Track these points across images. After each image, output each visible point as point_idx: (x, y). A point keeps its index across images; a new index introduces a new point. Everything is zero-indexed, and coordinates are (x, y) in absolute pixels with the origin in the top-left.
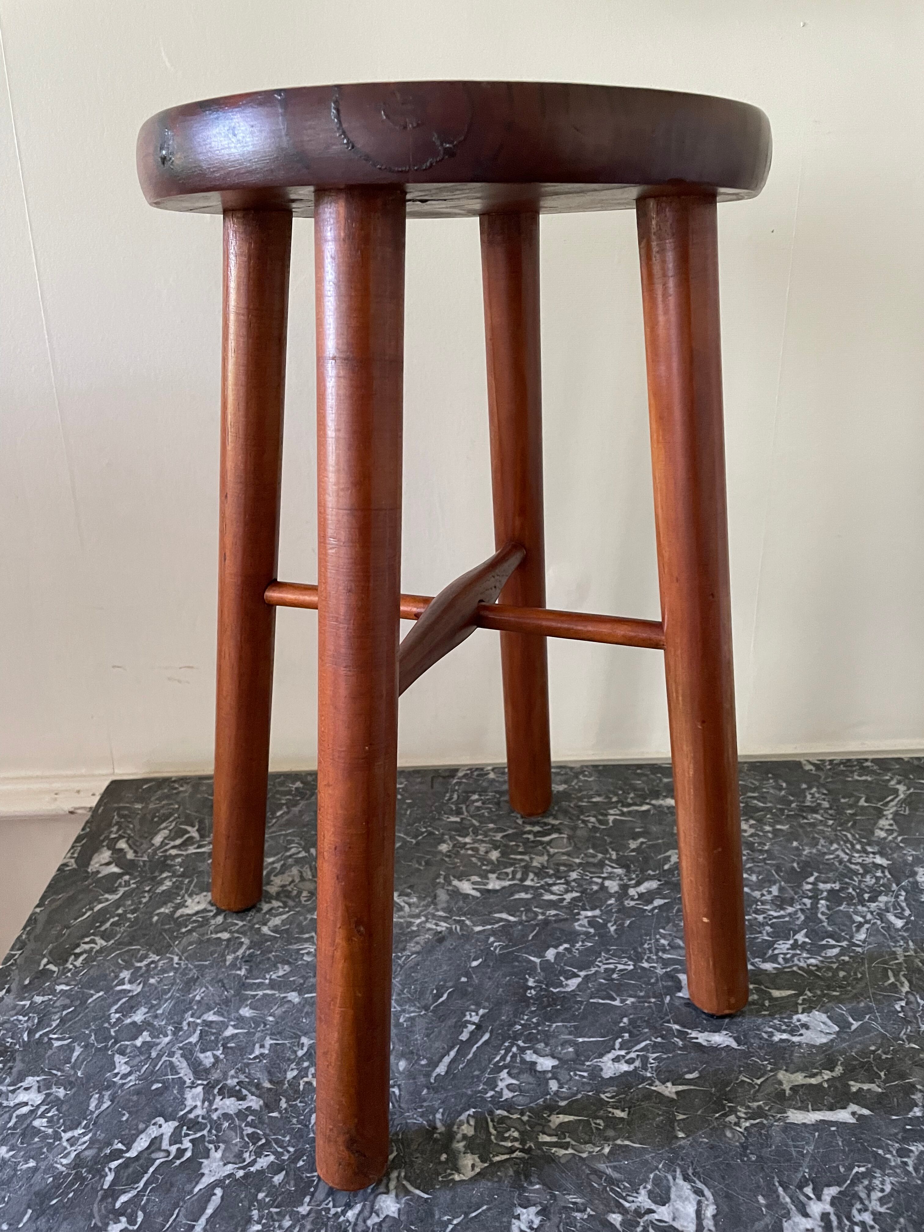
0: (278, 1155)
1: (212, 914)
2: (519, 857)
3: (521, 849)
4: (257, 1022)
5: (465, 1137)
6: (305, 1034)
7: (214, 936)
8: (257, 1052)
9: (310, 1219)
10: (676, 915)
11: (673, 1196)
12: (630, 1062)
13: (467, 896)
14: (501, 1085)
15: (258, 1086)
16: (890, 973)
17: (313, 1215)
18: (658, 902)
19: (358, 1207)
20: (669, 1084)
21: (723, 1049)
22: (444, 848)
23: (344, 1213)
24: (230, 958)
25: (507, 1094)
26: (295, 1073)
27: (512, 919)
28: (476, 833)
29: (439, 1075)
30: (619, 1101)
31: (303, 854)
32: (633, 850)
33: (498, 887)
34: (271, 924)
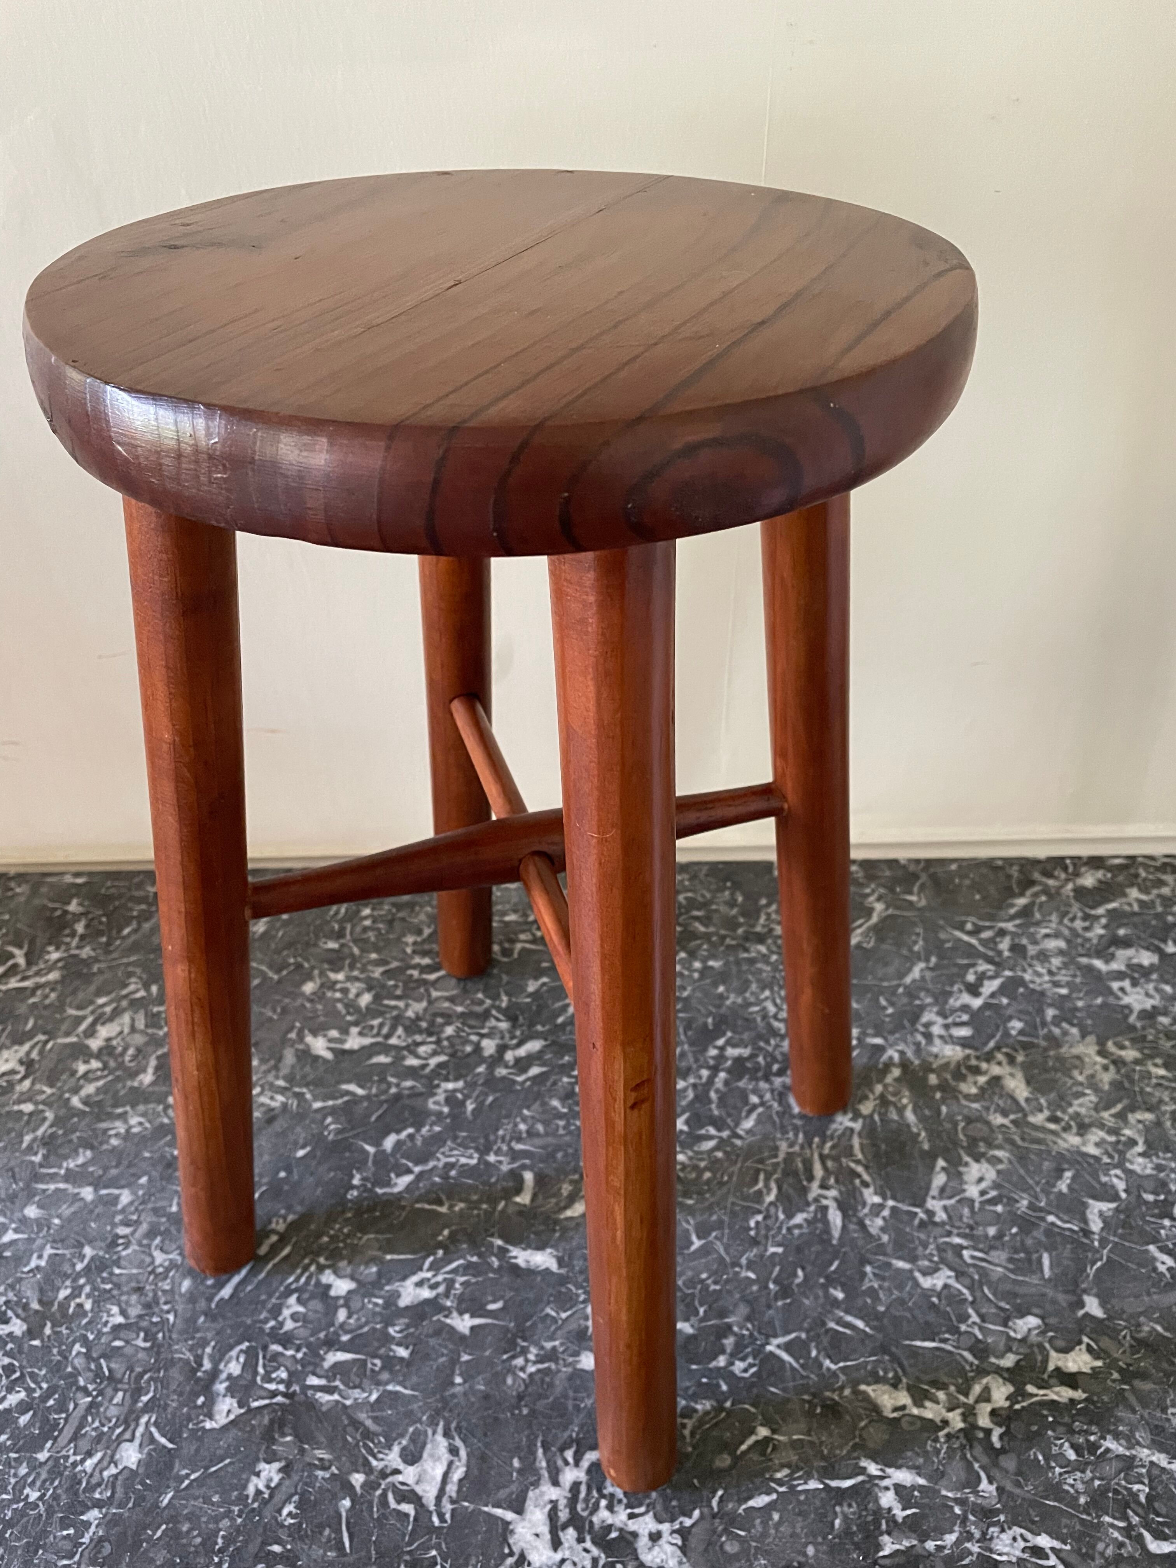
0: (29, 1391)
1: (18, 1077)
2: (393, 1003)
3: (399, 992)
4: (40, 1224)
5: (230, 1377)
6: (90, 1242)
7: (16, 1108)
8: (33, 1264)
9: (46, 1468)
10: (550, 1090)
11: (425, 1455)
12: (433, 1287)
13: (317, 1058)
14: (286, 1313)
15: (26, 1307)
16: (762, 1176)
17: (50, 1463)
18: (535, 1071)
19: (99, 1455)
20: (467, 1316)
21: (540, 1272)
22: (309, 988)
23: (83, 1461)
24: (27, 1138)
25: (289, 1325)
26: (68, 1292)
27: (360, 1092)
28: (352, 967)
29: (222, 1299)
30: (406, 1337)
31: (142, 993)
32: (530, 995)
33: (356, 1047)
34: (83, 1093)
